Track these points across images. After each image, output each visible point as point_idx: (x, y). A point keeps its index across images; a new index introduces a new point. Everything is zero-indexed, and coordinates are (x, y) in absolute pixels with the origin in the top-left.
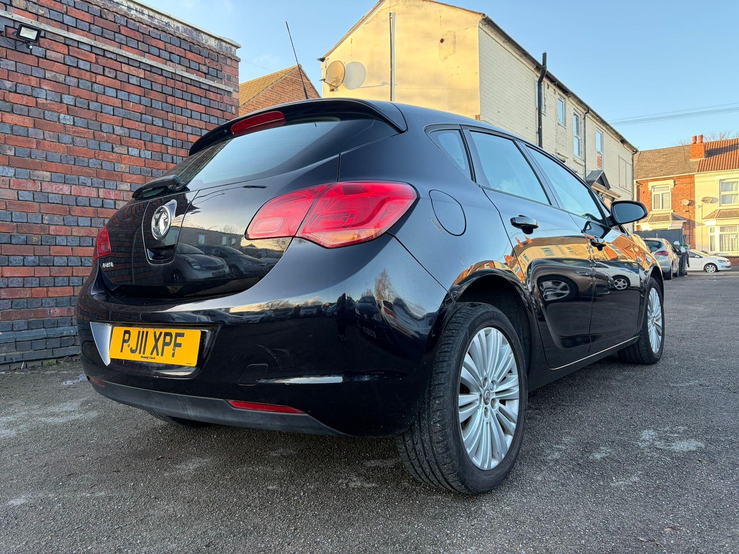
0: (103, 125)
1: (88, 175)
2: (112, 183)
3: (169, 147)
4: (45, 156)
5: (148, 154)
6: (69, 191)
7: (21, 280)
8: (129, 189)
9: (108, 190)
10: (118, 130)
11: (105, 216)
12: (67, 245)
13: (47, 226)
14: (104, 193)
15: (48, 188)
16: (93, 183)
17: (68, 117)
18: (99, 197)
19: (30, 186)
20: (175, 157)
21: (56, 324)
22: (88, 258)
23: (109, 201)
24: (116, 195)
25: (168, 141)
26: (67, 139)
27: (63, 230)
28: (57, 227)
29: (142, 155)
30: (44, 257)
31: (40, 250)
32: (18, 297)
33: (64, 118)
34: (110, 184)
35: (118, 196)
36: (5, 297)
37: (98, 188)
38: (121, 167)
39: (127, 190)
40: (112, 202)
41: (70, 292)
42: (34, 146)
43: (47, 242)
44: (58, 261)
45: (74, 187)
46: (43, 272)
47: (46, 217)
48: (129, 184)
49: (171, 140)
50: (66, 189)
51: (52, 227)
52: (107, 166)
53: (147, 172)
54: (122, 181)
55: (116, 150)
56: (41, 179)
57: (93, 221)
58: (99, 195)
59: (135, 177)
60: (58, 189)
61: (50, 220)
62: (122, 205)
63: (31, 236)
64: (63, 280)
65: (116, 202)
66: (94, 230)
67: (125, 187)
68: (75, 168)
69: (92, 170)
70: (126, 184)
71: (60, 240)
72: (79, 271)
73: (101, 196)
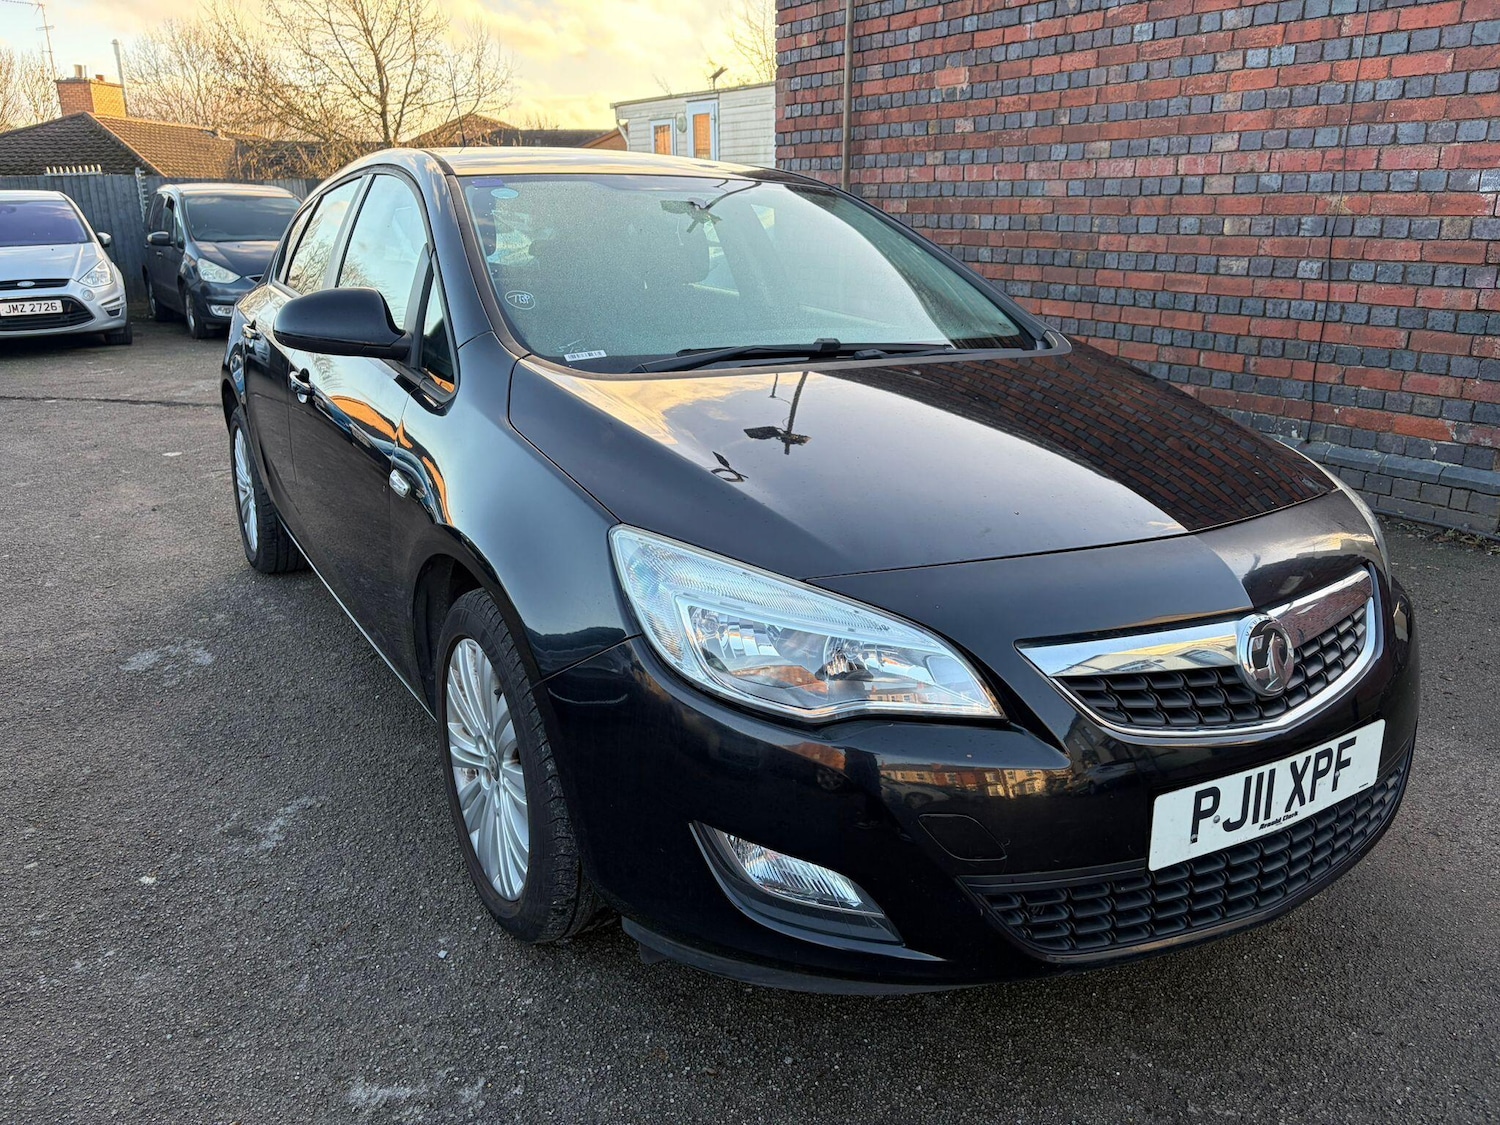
0: (1204, 18)
1: (1166, 134)
2: (1202, 139)
3: (1345, 19)
4: (1105, 114)
5: (1287, 54)
6: (1133, 170)
7: (1058, 321)
8: (1234, 148)
9: (1194, 157)
10: (1230, 18)
11: (1182, 212)
12: (1117, 269)
13: (1096, 235)
14: (1188, 164)
15: (1106, 169)
16: (1171, 146)
17: (1145, 26)
18: (1177, 175)
19: (1082, 171)
20: (1357, 41)
22: (1145, 293)
23: (1193, 179)
24: (1209, 163)
25: (1346, 3)
26: (1139, 70)
27: (1116, 242)
28: (1110, 236)
29: (1275, 61)
30: (1087, 288)
31: (1086, 276)
33: (1140, 31)
34: (1201, 143)
35: (1210, 167)
37: (1177, 156)
38: (1228, 101)
39: (1230, 149)
40: (1198, 180)
41: (1113, 350)
42: (1094, 100)
43: (1094, 263)
44: (1106, 295)
45: (1140, 160)
46: (1083, 311)
47: (1097, 222)
48: (1236, 136)
50: (1128, 167)
51: (1103, 238)
52: (1200, 105)
53: (1280, 99)
54: (1223, 132)
55: (1218, 65)
56: (1097, 156)
57: (1160, 222)
58: (1177, 170)
59: (1252, 115)
60: (1117, 169)
61: (1101, 225)
62: (1217, 185)
63: (1075, 254)
64: (1107, 328)
65: (1206, 181)
66: (1161, 240)
67: (1228, 143)
68: (1145, 124)
69: (1173, 121)
70: (1230, 137)
71: (1111, 260)
72: (1131, 315)
73: (1181, 172)
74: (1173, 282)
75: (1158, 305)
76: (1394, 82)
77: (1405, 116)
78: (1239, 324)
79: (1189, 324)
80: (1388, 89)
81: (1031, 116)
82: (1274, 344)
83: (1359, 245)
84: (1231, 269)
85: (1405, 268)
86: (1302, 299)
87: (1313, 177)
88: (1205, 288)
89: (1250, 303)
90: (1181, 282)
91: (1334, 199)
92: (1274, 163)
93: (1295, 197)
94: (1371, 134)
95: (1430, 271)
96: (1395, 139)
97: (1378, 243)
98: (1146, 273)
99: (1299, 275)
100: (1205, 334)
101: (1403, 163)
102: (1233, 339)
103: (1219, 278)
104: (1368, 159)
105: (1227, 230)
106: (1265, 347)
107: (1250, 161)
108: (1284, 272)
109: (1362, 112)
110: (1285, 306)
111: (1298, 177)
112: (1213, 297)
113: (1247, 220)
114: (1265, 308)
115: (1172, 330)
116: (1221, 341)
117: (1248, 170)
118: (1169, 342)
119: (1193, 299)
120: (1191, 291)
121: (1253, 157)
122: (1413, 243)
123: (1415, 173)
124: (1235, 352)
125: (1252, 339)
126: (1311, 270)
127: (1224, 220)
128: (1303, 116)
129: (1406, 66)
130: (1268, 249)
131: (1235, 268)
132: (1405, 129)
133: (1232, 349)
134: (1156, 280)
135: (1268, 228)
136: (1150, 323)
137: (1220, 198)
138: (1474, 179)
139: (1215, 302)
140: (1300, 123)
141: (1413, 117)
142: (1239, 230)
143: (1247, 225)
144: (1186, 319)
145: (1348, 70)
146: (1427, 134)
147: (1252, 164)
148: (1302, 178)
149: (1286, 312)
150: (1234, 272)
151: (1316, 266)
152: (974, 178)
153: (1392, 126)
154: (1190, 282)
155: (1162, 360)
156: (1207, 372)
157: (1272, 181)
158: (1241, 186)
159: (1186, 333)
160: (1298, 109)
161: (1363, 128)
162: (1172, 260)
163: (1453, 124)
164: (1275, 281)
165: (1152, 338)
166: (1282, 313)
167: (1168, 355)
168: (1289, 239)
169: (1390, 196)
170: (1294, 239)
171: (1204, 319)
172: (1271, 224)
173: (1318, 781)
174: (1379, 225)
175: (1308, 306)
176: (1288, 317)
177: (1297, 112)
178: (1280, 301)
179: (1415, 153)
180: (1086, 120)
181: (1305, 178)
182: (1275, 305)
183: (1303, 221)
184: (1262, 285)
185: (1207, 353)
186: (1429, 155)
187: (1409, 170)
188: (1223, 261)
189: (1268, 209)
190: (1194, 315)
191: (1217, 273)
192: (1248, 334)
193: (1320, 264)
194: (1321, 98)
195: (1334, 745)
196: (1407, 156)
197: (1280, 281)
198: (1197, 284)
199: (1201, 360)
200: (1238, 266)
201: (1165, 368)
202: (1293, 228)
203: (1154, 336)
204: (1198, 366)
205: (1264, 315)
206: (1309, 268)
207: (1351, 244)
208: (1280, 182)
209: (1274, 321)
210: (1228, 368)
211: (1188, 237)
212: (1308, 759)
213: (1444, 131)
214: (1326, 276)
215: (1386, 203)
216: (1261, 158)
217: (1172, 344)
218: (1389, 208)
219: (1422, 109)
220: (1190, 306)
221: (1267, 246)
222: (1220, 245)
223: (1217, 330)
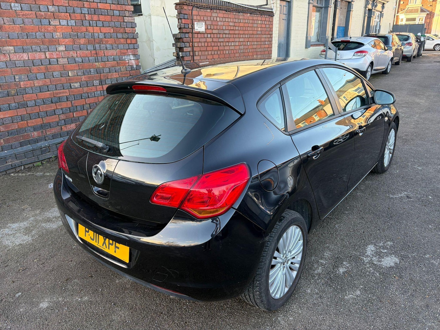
0: (41, 6)
1: (37, 44)
2: (53, 47)
3: (86, 15)
4: (7, 36)
5: (73, 22)
6: (27, 57)
7: (10, 118)
9: (52, 52)
10: (51, 9)
11: (53, 70)
12: (33, 93)
13: (18, 82)
14: (50, 54)
15: (14, 57)
16: (41, 49)
17: (16, 5)
19: (3, 58)
20: (91, 22)
21: (37, 141)
22: (47, 99)
23: (53, 59)
24: (57, 54)
25: (85, 11)
26: (19, 21)
27: (29, 83)
28: (25, 82)
29: (69, 24)
30: (21, 103)
31: (18, 98)
32: (11, 129)
33: (14, 6)
34: (52, 48)
35: (58, 56)
36: (4, 130)
37: (45, 52)
38: (58, 35)
39: (63, 50)
40: (55, 60)
41: (40, 122)
43: (21, 93)
45: (30, 53)
46: (22, 112)
47: (17, 77)
48: (64, 46)
49: (86, 9)
50: (25, 56)
51: (22, 83)
52: (48, 35)
53: (74, 36)
54: (59, 44)
55: (52, 23)
56: (9, 52)
57: (45, 75)
58: (46, 57)
59: (67, 40)
60: (20, 57)
61: (20, 78)
62: (62, 61)
63: (10, 91)
64: (35, 115)
65: (58, 60)
66: (48, 80)
67: (62, 48)
68: (28, 41)
69: (39, 40)
70: (62, 46)
71: (28, 90)
72: (44, 108)
73: (48, 57)
74: (57, 94)
75: (53, 102)
76: (102, 34)
77: (107, 42)
78: (81, 102)
79: (67, 105)
80: (101, 36)
82: (93, 104)
83: (106, 75)
84: (75, 86)
85: (117, 79)
86: (97, 91)
88: (69, 93)
89: (84, 95)
90: (60, 93)
91: (97, 64)
92: (78, 55)
93: (87, 64)
94: (101, 47)
95: (121, 79)
96: (106, 49)
97: (110, 74)
98: (46, 92)
99: (94, 85)
100: (73, 107)
101: (110, 54)
102: (82, 106)
103: (72, 89)
104: (101, 53)
105: (70, 75)
106: (91, 106)
107: (71, 54)
108: (90, 85)
109: (97, 41)
110: (93, 94)
111: (86, 58)
112: (72, 95)
113: (75, 71)
114: (88, 95)
115: (62, 109)
116: (79, 108)
117: (71, 56)
118: (62, 113)
119: (66, 98)
120: (64, 95)
121: (71, 53)
122: (117, 73)
123: (113, 56)
124: (84, 110)
125: (87, 105)
126: (97, 83)
127: (68, 72)
128: (82, 41)
129: (104, 30)
130: (84, 79)
131: (76, 86)
132: (108, 46)
133: (83, 109)
134: (50, 94)
135: (82, 73)
136: (53, 108)
137: (64, 65)
138: (124, 57)
139: (73, 97)
140: (82, 43)
141: (109, 43)
142: (74, 75)
143: (76, 73)
144: (66, 104)
145: (90, 29)
146: (112, 47)
147: (72, 55)
148: (87, 59)
149: (94, 95)
150: (76, 87)
151: (98, 82)
153: (105, 45)
154: (63, 92)
155: (61, 119)
156: (77, 118)
157: (79, 60)
158: (70, 61)
159: (67, 108)
160: (80, 39)
161: (98, 45)
162: (54, 87)
163: (117, 45)
164: (89, 87)
165: (55, 113)
166: (93, 96)
167: (62, 117)
168: (89, 75)
169: (109, 62)
170: (90, 75)
171: (71, 103)
172: (83, 72)
174: (109, 70)
175: (99, 92)
176: (95, 96)
177: (80, 40)
178: (92, 93)
181: (88, 58)
182: (90, 94)
183: (91, 70)
184: (85, 89)
185: (76, 112)
186: (114, 52)
187: (111, 56)
188: (72, 85)
189: (80, 68)
190: (68, 102)
191: (71, 88)
192: (86, 104)
193: (98, 81)
194: (86, 36)
196: (110, 52)
197: (90, 87)
198: (66, 92)
199: (74, 115)
200: (77, 85)
201: (63, 121)
202: (89, 72)
203: (56, 112)
204: (74, 117)
205: (89, 97)
206: (96, 83)
207: (104, 75)
208: (81, 60)
209: (92, 98)
210: (83, 115)
211: (58, 78)
214: (101, 84)
215: (109, 64)
216: (74, 53)
217: (63, 113)
218: (110, 65)
219: (110, 41)
220: (66, 100)
221: (83, 78)
222: (69, 79)
223: (76, 105)
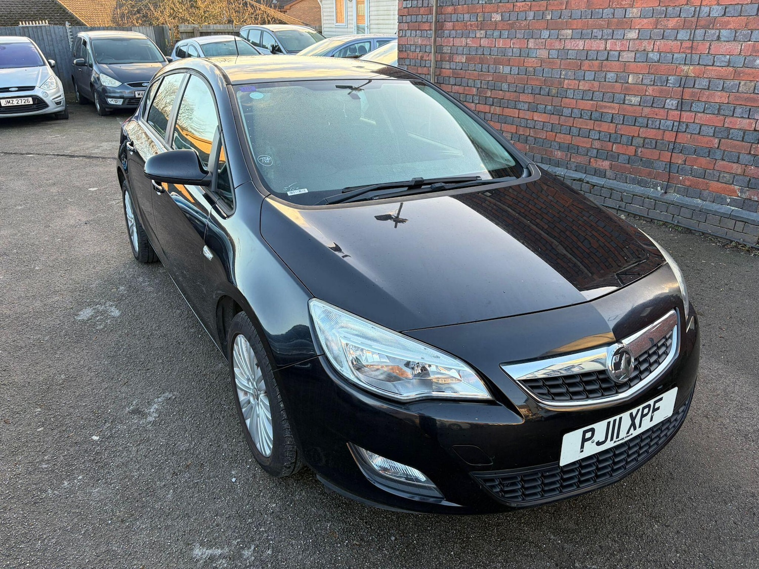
1: (601, 28)
2: (620, 32)
4: (570, 15)
6: (583, 46)
7: (542, 124)
8: (636, 37)
9: (615, 41)
11: (608, 70)
12: (573, 98)
13: (563, 80)
14: (612, 45)
15: (569, 45)
16: (603, 34)
18: (606, 50)
19: (557, 45)
21: (558, 164)
22: (586, 111)
23: (614, 52)
24: (622, 45)
27: (573, 84)
28: (570, 81)
30: (557, 107)
31: (557, 101)
32: (539, 137)
34: (619, 34)
35: (623, 47)
36: (533, 135)
37: (607, 40)
38: (633, 12)
39: (633, 38)
40: (617, 53)
42: (564, 7)
43: (561, 94)
44: (567, 112)
45: (587, 41)
46: (555, 119)
47: (563, 73)
48: (637, 31)
50: (580, 44)
51: (566, 81)
52: (619, 13)
53: (660, 13)
54: (631, 28)
56: (565, 38)
57: (596, 75)
58: (606, 48)
59: (645, 21)
60: (575, 45)
61: (566, 75)
62: (627, 56)
63: (551, 89)
64: (566, 129)
65: (621, 54)
66: (596, 84)
67: (633, 35)
68: (591, 22)
69: (605, 21)
70: (634, 31)
71: (570, 94)
72: (579, 123)
73: (608, 49)
74: (601, 107)
75: (593, 119)
76: (720, 7)
77: (725, 26)
78: (633, 131)
79: (608, 129)
80: (717, 11)
81: (531, 14)
82: (651, 142)
83: (697, 92)
84: (631, 101)
85: (720, 106)
86: (667, 119)
87: (675, 56)
88: (617, 111)
89: (640, 120)
90: (605, 107)
91: (686, 68)
92: (656, 48)
93: (666, 65)
94: (706, 34)
95: (732, 109)
96: (719, 38)
97: (707, 93)
98: (588, 101)
99: (666, 107)
100: (616, 135)
101: (722, 51)
102: (631, 138)
103: (625, 106)
104: (703, 48)
105: (630, 80)
106: (647, 143)
107: (644, 45)
108: (659, 105)
109: (702, 23)
110: (658, 122)
111: (668, 55)
112: (621, 116)
113: (641, 76)
114: (648, 123)
115: (600, 132)
116: (624, 139)
117: (642, 50)
118: (598, 138)
119: (611, 116)
120: (610, 112)
121: (645, 43)
122: (724, 94)
123: (728, 57)
124: (631, 145)
125: (640, 139)
126: (672, 105)
127: (629, 75)
128: (672, 23)
130: (651, 92)
131: (633, 101)
132: (724, 33)
133: (630, 143)
134: (592, 105)
135: (651, 81)
136: (589, 127)
137: (627, 63)
138: (758, 62)
139: (622, 119)
140: (670, 26)
141: (729, 27)
142: (636, 81)
143: (641, 79)
144: (607, 127)
146: (735, 36)
147: (645, 47)
148: (670, 56)
149: (658, 126)
150: (632, 103)
151: (675, 102)
152: (501, 46)
153: (718, 31)
154: (610, 107)
155: (594, 147)
156: (616, 154)
157: (654, 56)
158: (638, 58)
159: (607, 133)
160: (670, 19)
161: (703, 31)
162: (601, 95)
163: (750, 31)
164: (653, 109)
165: (589, 136)
166: (656, 126)
167: (597, 144)
168: (662, 87)
169: (714, 68)
170: (664, 87)
171: (616, 127)
172: (653, 79)
173: (643, 419)
174: (708, 83)
175: (669, 123)
176: (659, 128)
177: (669, 20)
178: (656, 120)
179: (729, 46)
180: (560, 18)
181: (672, 56)
182: (653, 121)
183: (669, 78)
184: (647, 111)
185: (617, 144)
186: (736, 47)
187: (725, 55)
188: (627, 98)
189: (651, 71)
190: (611, 124)
191: (624, 103)
192: (638, 136)
193: (677, 102)
194: (681, 14)
195: (651, 402)
196: (724, 47)
197: (656, 109)
198: (614, 108)
199: (614, 148)
200: (635, 100)
201: (595, 151)
202: (664, 82)
203: (590, 134)
204: (612, 151)
205: (647, 126)
206: (671, 103)
207: (693, 92)
208: (658, 57)
209: (652, 130)
210: (627, 153)
211: (610, 83)
212: (639, 410)
213: (744, 35)
214: (679, 108)
215: (712, 72)
216: (649, 43)
217: (599, 139)
218: (713, 75)
219: (734, 22)
220: (609, 120)
221: (650, 91)
222: (627, 88)
223: (622, 133)
